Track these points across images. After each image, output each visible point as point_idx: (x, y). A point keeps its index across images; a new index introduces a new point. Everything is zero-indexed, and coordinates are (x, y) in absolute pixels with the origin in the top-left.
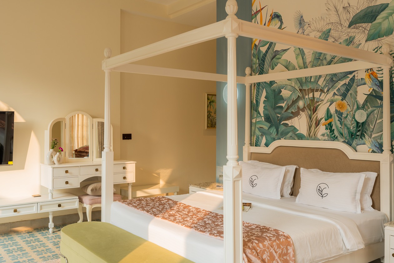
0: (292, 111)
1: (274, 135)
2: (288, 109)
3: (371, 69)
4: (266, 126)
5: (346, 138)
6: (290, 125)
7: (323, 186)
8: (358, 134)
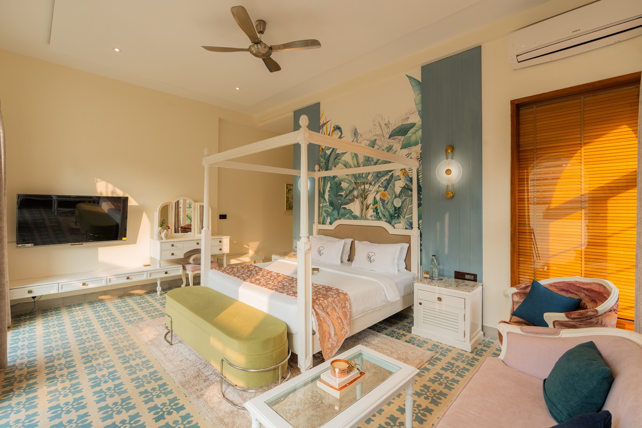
0: (349, 198)
1: (336, 216)
2: (346, 197)
3: (404, 169)
4: (330, 209)
5: (387, 219)
6: (348, 209)
7: (371, 254)
8: (396, 215)
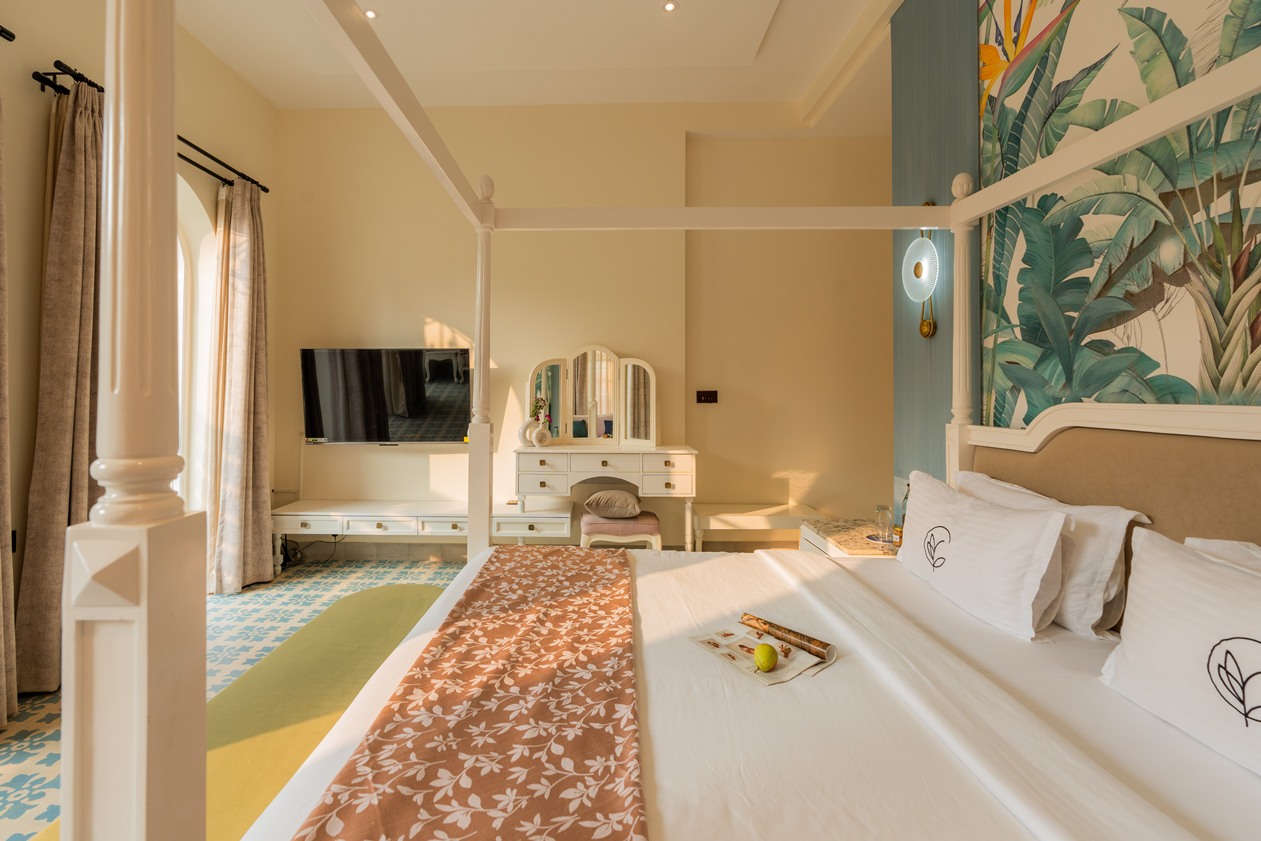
0: (1129, 288)
6: (1119, 345)
